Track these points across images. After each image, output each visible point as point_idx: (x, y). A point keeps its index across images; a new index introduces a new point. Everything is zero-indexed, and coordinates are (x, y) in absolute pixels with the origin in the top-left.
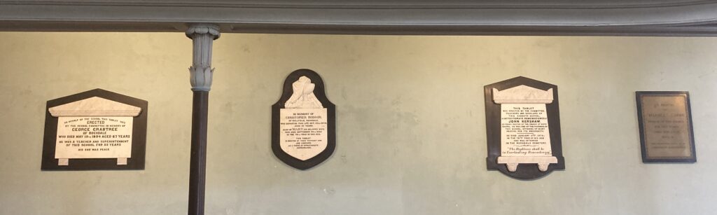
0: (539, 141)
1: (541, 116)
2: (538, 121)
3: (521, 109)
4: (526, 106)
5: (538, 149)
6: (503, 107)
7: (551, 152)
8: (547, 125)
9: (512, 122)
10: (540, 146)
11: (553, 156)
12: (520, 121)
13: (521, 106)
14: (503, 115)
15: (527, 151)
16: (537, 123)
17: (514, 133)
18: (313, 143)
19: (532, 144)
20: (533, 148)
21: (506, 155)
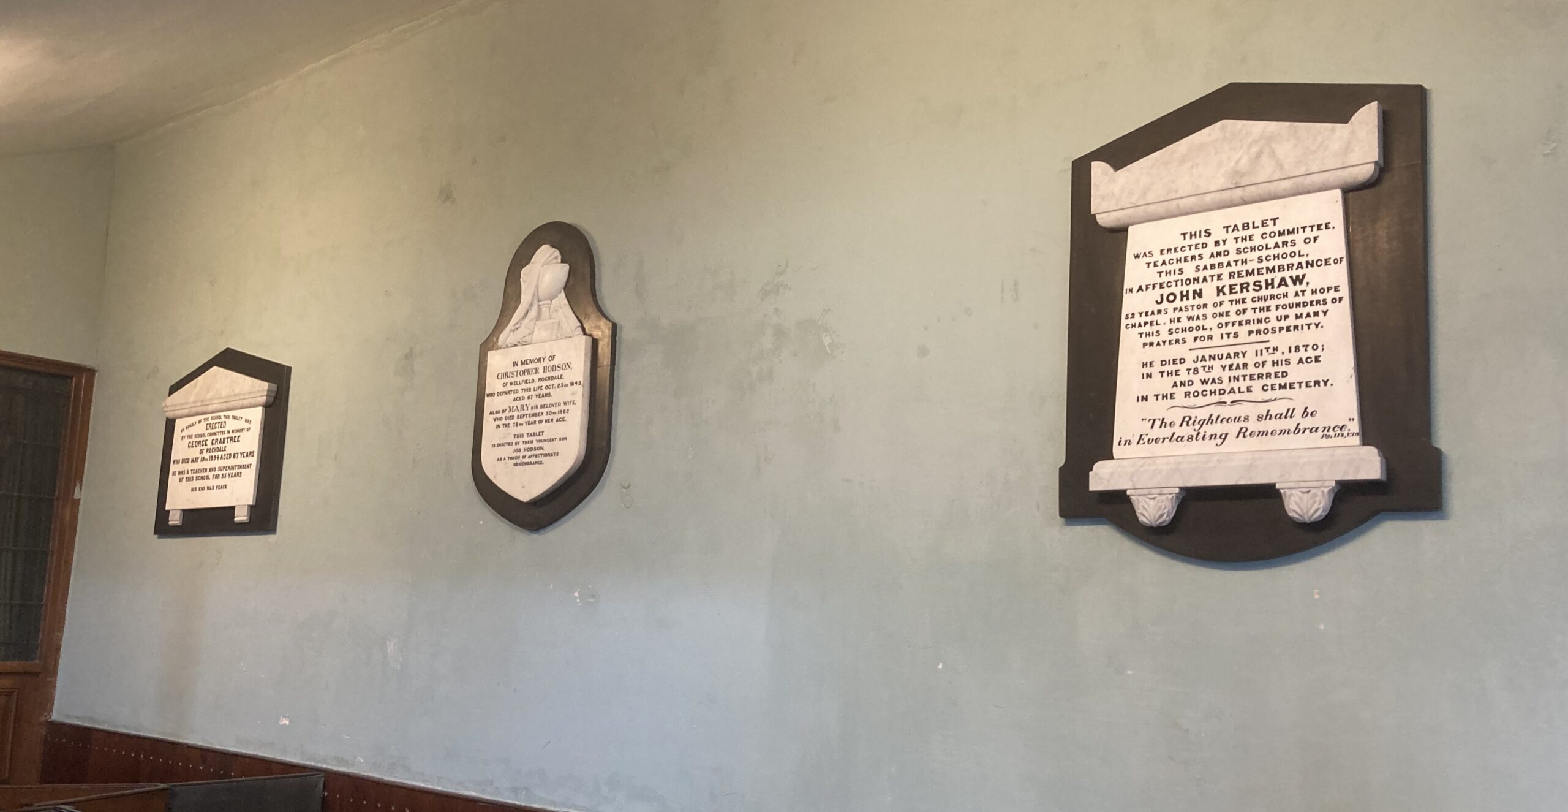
0: (1297, 373)
1: (1313, 252)
2: (1298, 280)
3: (1218, 234)
4: (1239, 215)
5: (1290, 414)
6: (1137, 239)
7: (1355, 427)
8: (1345, 292)
9: (1171, 298)
10: (1300, 398)
11: (1365, 442)
12: (1209, 290)
13: (1216, 221)
14: (1135, 273)
15: (1233, 428)
16: (1292, 289)
17: (1176, 351)
18: (548, 448)
19: (1257, 394)
20: (1263, 409)
21: (1134, 451)
